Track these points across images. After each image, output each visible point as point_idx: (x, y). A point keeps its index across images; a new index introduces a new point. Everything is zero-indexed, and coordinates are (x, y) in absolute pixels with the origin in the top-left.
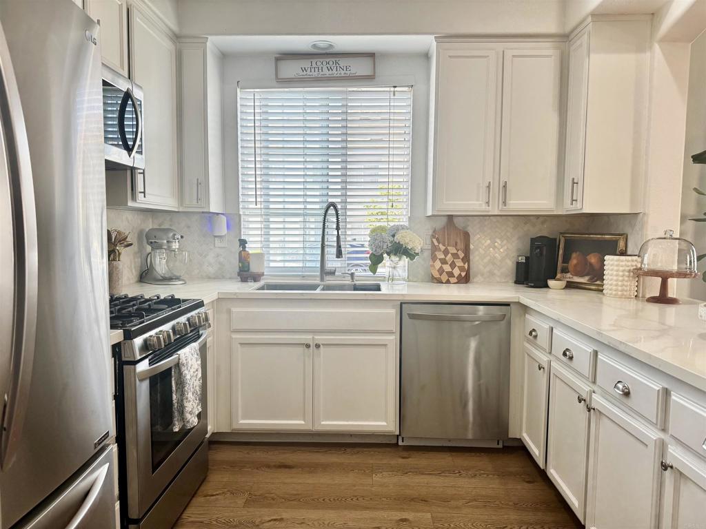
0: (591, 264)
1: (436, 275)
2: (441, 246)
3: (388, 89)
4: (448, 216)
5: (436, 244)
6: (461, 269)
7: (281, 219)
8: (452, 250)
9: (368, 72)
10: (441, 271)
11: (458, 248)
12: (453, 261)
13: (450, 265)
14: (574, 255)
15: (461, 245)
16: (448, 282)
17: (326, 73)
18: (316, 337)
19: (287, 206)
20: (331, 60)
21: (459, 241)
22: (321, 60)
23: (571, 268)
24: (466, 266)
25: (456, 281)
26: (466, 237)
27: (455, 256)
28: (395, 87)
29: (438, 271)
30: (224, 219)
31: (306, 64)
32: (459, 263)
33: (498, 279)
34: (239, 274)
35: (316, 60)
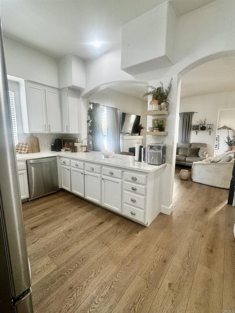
0: (70, 145)
14: (66, 143)
21: (35, 140)
23: (65, 146)
26: (38, 139)
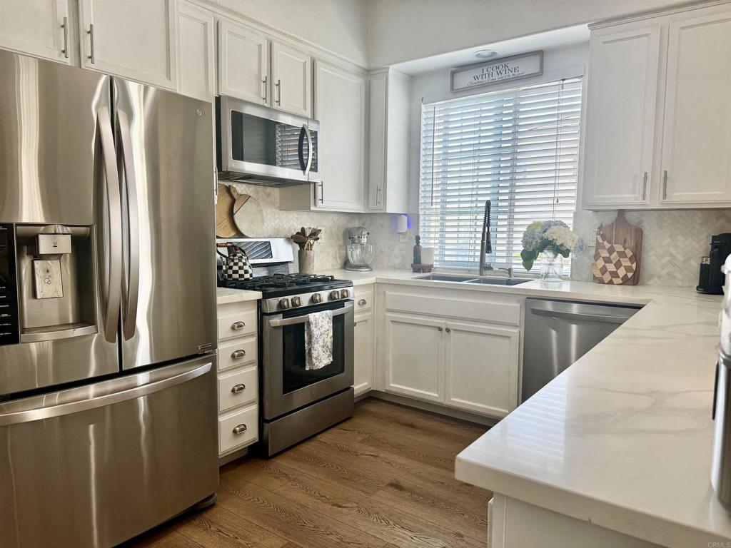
1: (598, 274)
2: (605, 243)
3: (557, 83)
4: (619, 210)
5: (601, 241)
6: (629, 269)
7: (456, 218)
8: (619, 248)
9: (536, 69)
10: (604, 270)
11: (627, 245)
12: (619, 260)
13: (615, 264)
15: (631, 243)
16: (611, 283)
17: (496, 77)
18: (448, 322)
19: (462, 205)
20: (500, 65)
21: (628, 239)
22: (492, 66)
24: (634, 266)
25: (621, 282)
26: (639, 233)
27: (622, 254)
28: (563, 80)
29: (600, 270)
30: (405, 218)
31: (478, 72)
32: (626, 263)
33: (680, 284)
34: (412, 266)
35: (486, 67)
